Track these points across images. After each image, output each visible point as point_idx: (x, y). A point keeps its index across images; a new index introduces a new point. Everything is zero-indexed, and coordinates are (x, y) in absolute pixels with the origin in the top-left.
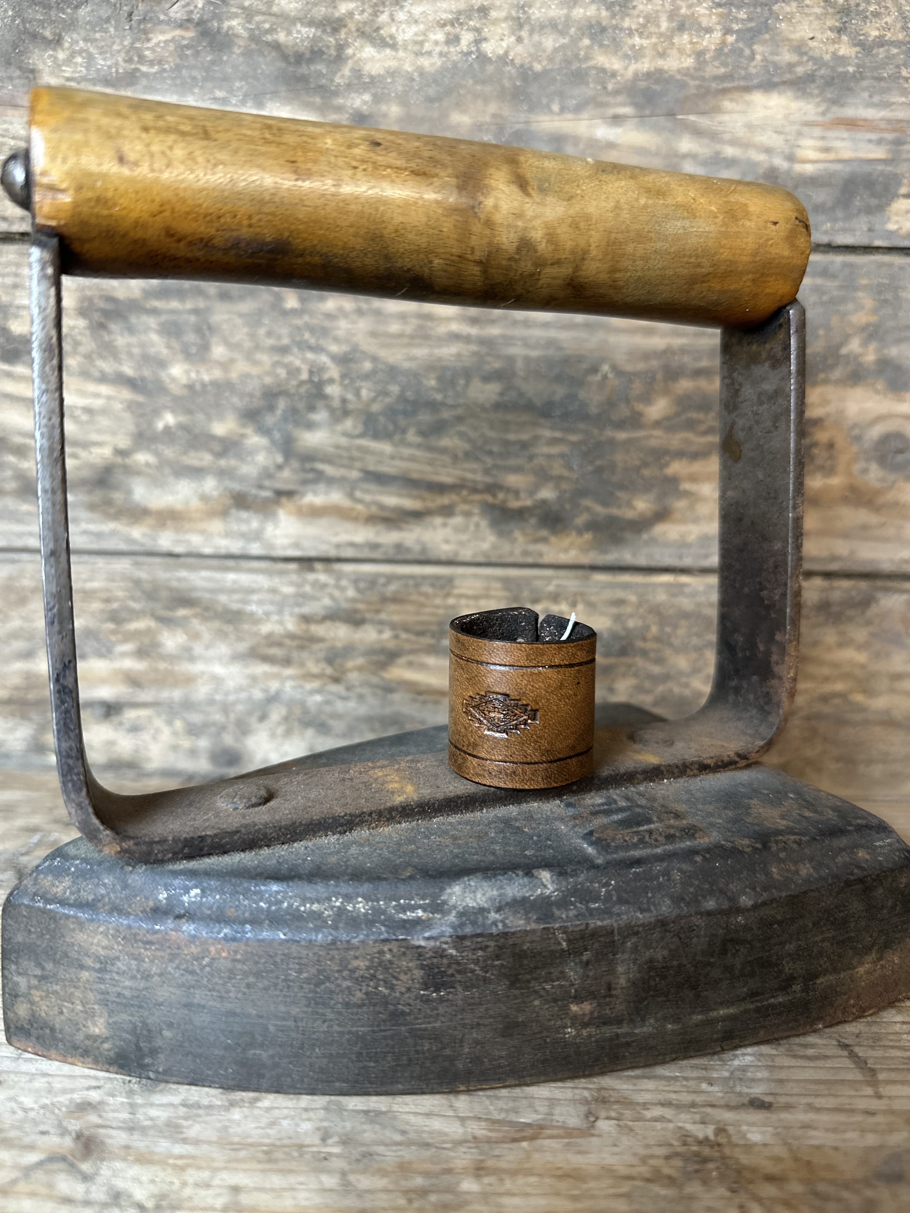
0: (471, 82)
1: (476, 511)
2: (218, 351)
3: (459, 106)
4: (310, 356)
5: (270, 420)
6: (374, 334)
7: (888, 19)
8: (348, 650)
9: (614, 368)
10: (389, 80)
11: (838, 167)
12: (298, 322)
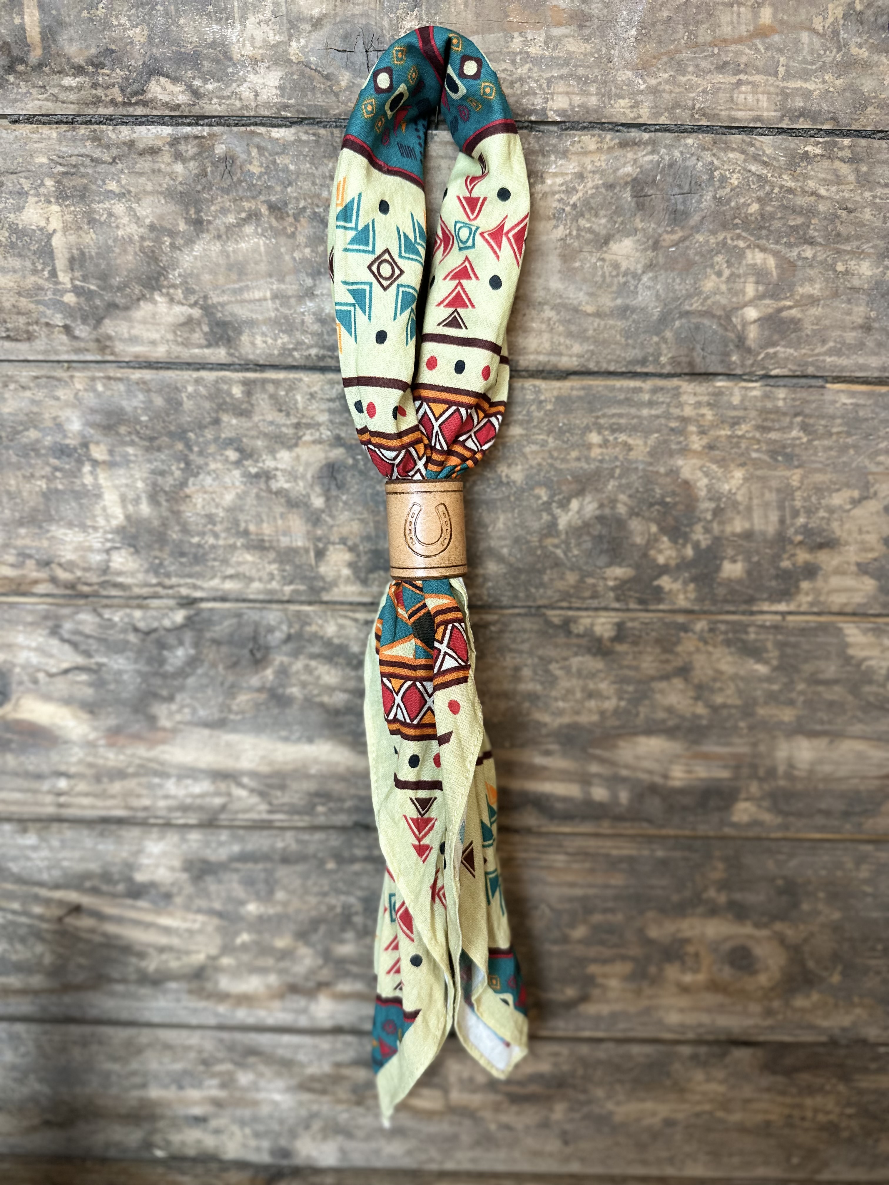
2: (280, 895)
4: (343, 898)
7: (729, 692)
11: (697, 783)
12: (335, 877)
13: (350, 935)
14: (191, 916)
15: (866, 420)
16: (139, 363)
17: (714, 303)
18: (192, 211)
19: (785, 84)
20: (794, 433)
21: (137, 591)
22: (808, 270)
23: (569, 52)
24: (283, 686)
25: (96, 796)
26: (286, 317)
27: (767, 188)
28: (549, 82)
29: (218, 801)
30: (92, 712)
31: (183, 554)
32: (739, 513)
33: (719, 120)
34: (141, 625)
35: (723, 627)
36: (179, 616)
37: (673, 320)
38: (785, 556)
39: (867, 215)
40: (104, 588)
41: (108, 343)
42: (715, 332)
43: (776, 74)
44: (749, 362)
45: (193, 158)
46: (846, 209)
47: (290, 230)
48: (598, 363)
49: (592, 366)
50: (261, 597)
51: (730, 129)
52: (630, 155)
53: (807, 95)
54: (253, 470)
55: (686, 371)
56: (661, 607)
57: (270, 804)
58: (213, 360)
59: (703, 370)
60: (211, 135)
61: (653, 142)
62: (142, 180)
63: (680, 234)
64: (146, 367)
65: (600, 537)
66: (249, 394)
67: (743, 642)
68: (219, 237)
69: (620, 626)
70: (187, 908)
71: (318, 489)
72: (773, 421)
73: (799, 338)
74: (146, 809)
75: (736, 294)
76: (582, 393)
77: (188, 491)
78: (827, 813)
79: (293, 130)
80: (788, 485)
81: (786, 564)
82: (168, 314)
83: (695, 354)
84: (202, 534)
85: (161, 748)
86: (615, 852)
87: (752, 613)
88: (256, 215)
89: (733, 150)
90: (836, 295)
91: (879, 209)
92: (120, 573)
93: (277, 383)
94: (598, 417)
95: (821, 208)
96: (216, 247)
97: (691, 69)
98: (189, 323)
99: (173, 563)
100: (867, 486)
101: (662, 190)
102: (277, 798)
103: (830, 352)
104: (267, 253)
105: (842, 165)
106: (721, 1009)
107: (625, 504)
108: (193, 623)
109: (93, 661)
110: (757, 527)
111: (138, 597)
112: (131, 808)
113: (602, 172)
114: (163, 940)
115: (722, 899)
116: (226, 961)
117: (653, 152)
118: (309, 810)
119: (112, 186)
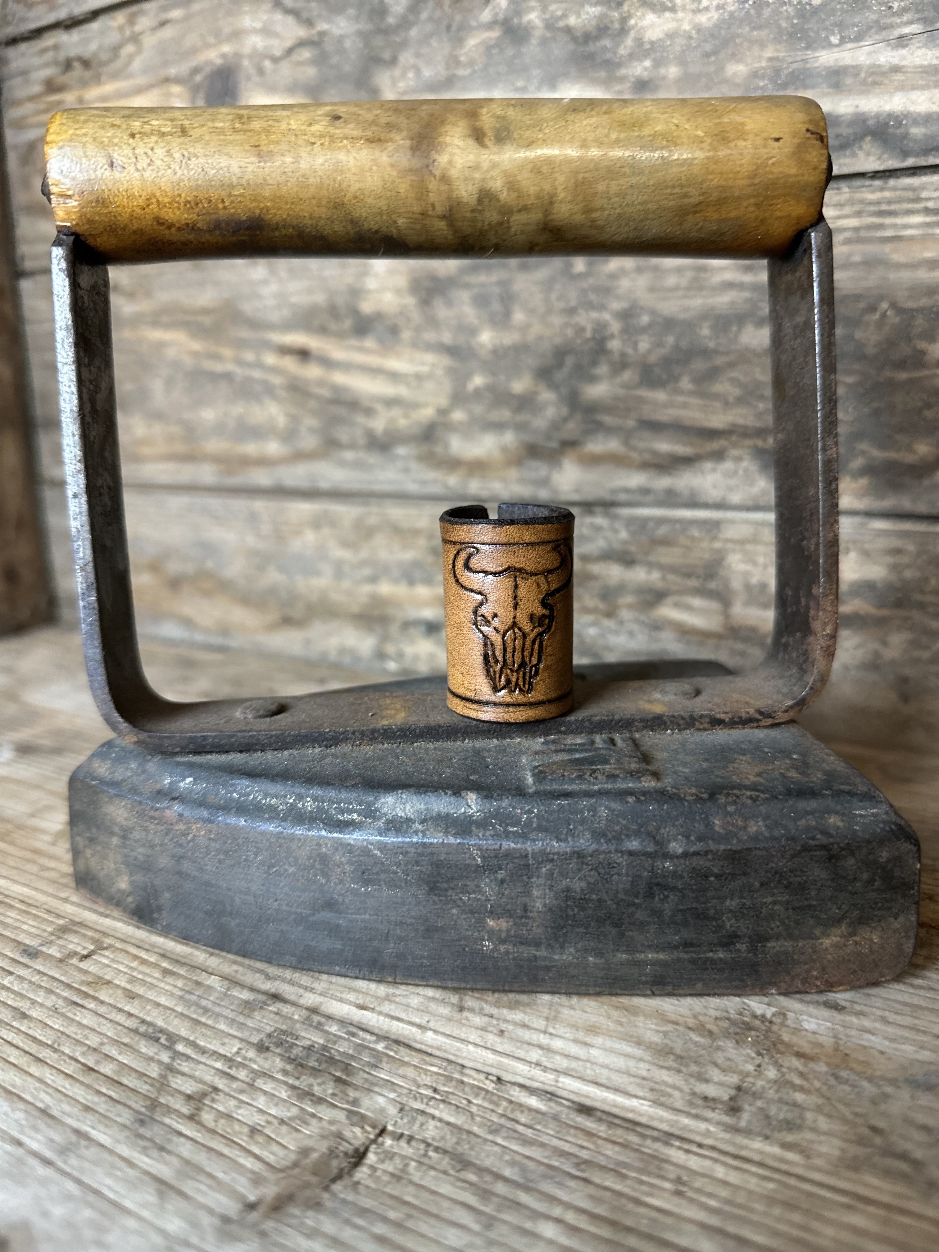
0: (747, 29)
1: (746, 457)
2: (519, 317)
3: (735, 57)
4: (594, 315)
5: (559, 376)
6: (652, 289)
9: (893, 305)
10: (668, 43)
12: (585, 285)
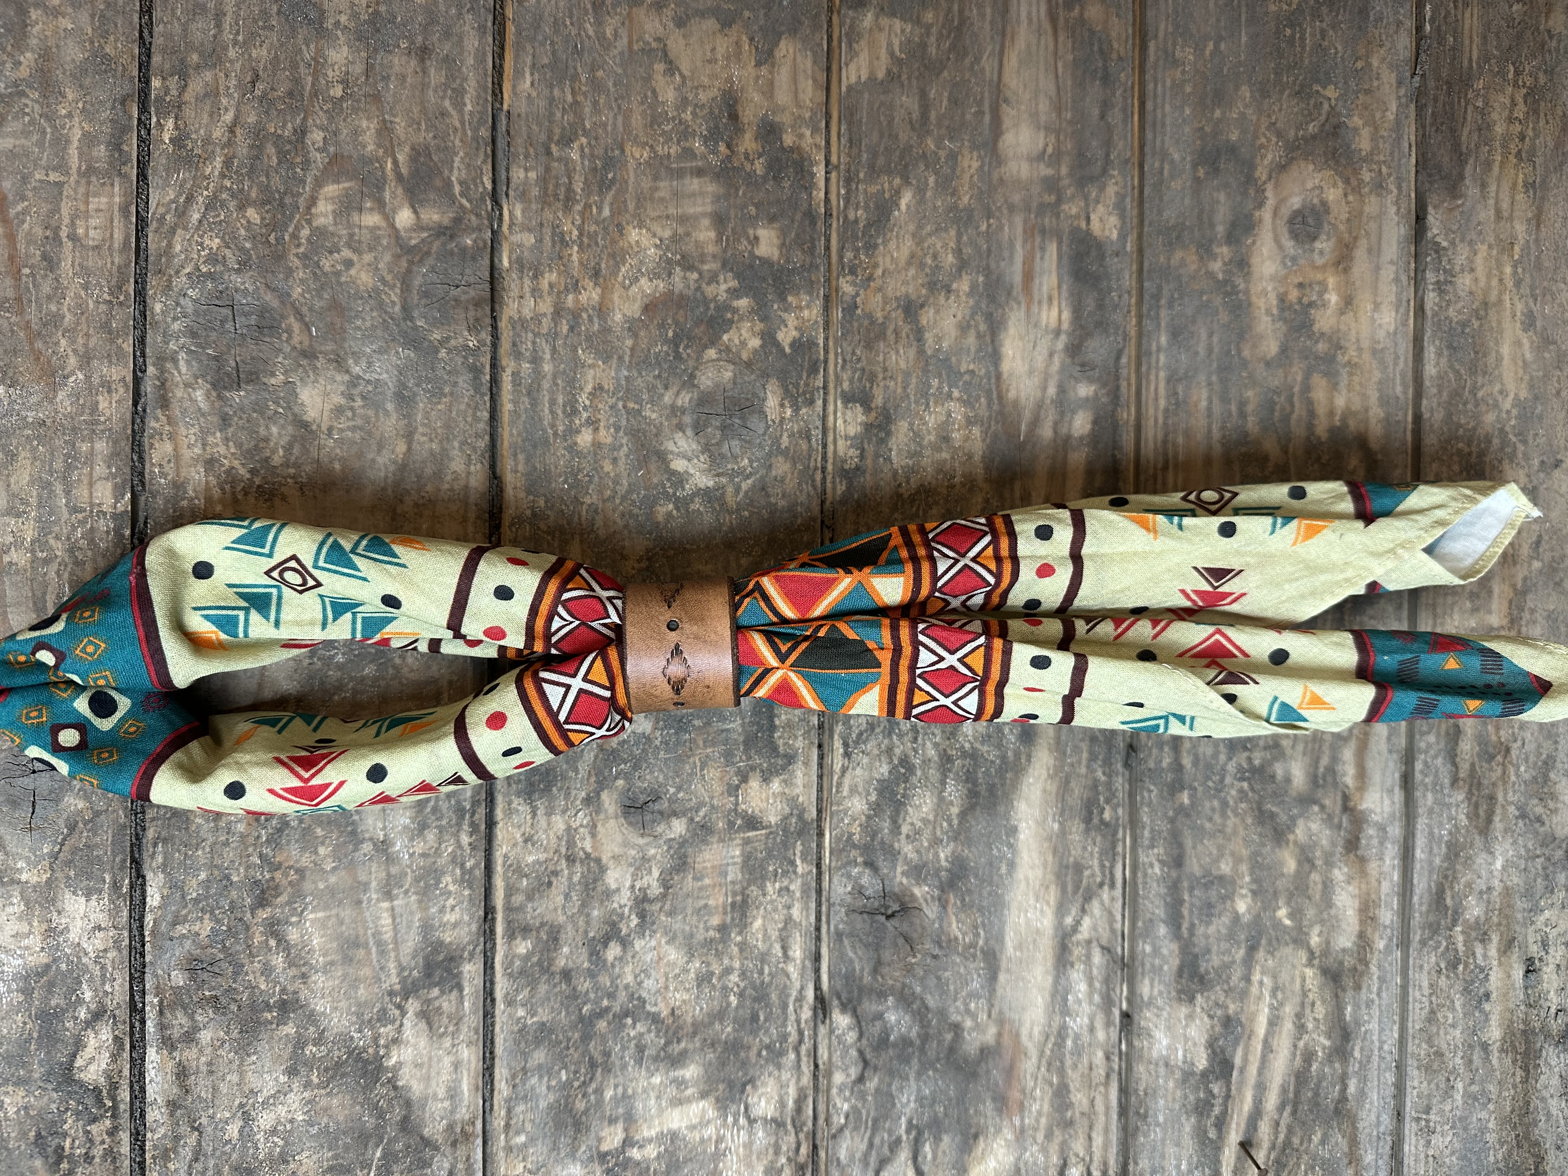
7: (939, 245)
8: (1481, 740)
11: (1065, 287)
13: (1279, 769)
14: (1254, 990)
15: (554, 53)
16: (485, 1084)
17: (390, 271)
18: (269, 1016)
19: (74, 171)
20: (575, 156)
21: (806, 1079)
22: (342, 137)
23: (31, 483)
24: (938, 870)
25: (1091, 1127)
26: (417, 880)
27: (224, 196)
28: (75, 510)
29: (1097, 958)
30: (976, 1137)
31: (754, 1018)
32: (688, 234)
33: (127, 265)
34: (854, 1072)
35: (849, 255)
36: (842, 1020)
37: (416, 328)
38: (748, 167)
39: (261, 53)
40: (804, 1124)
41: (458, 1130)
42: (433, 270)
43: (59, 185)
44: (473, 218)
45: (192, 1017)
46: (253, 83)
47: (293, 876)
48: (477, 436)
49: (483, 443)
50: (813, 905)
51: (140, 251)
52: (179, 393)
53: (89, 140)
54: (635, 921)
55: (488, 310)
56: (821, 342)
57: (1101, 885)
58: (479, 981)
59: (487, 287)
60: (158, 991)
61: (161, 360)
62: (224, 1088)
63: (292, 319)
64: (491, 1075)
65: (724, 428)
66: (526, 930)
67: (869, 225)
68: (304, 976)
69: (848, 399)
70: (1244, 995)
71: (659, 829)
72: (557, 185)
73: (438, 148)
74: (1108, 1058)
75: (378, 238)
76: (521, 457)
77: (665, 1013)
78: (1106, 106)
79: (149, 876)
80: (647, 162)
81: (759, 167)
82: (415, 1046)
83: (463, 298)
84: (725, 990)
85: (1024, 1039)
86: (1162, 403)
87: (828, 214)
88: (272, 925)
89: (170, 245)
90: (376, 98)
91: (253, 35)
92: (782, 1104)
93: (510, 891)
94: (556, 434)
95: (252, 119)
96: (319, 980)
97: (53, 308)
98: (427, 1016)
99: (767, 1031)
100: (648, 52)
101: (229, 347)
102: (1093, 875)
103: (459, 105)
104: (326, 908)
105: (190, 89)
106: (1374, 252)
107: (678, 394)
108: (850, 1001)
109: (904, 1138)
110: (709, 209)
111: (815, 1077)
112: (1108, 1076)
113: (204, 433)
114: (1288, 1026)
115: (1225, 251)
116: (1315, 940)
117: (175, 361)
118: (1109, 829)
119: (233, 1130)
